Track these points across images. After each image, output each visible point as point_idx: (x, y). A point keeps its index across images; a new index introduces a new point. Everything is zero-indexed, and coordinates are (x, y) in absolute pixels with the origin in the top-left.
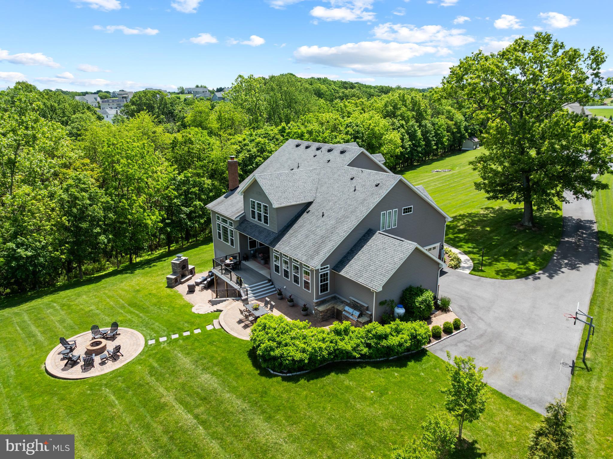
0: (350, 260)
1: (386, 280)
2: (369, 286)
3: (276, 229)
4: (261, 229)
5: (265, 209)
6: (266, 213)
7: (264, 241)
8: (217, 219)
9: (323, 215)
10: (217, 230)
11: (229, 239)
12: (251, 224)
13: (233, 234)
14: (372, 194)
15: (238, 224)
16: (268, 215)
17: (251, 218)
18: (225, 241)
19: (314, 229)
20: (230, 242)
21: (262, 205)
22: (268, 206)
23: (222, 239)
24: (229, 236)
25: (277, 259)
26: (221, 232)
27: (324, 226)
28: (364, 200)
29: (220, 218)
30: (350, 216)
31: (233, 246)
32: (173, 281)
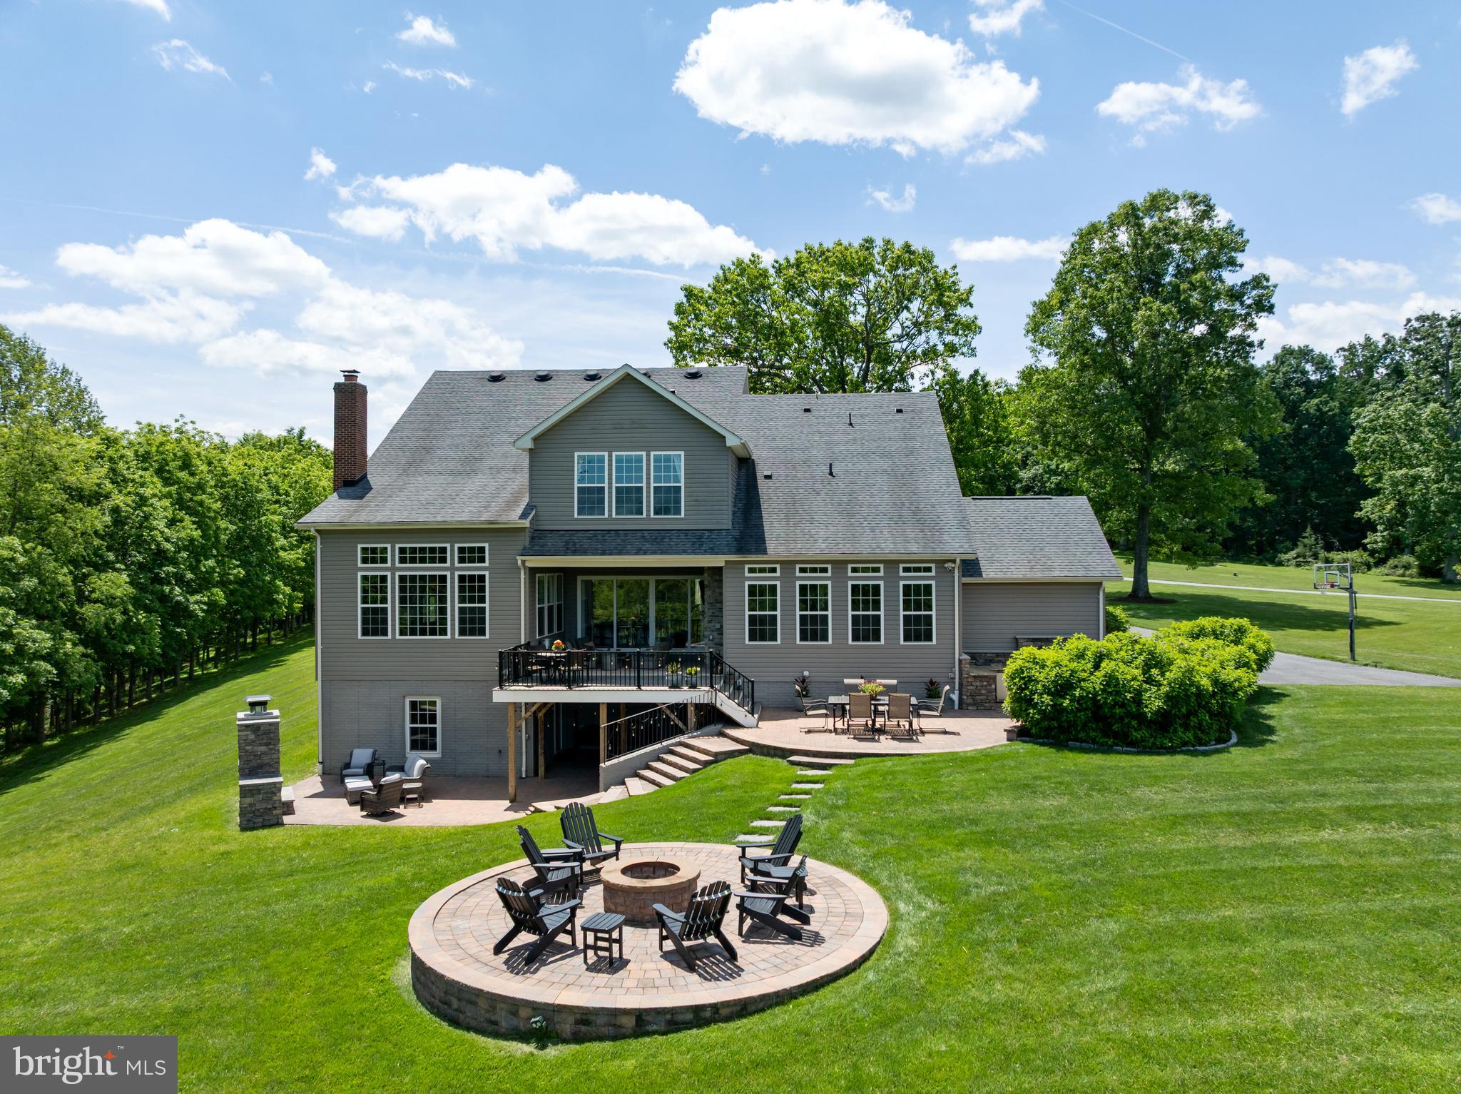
2: (1094, 575)
3: (723, 517)
4: (646, 534)
5: (665, 466)
6: (667, 479)
7: (705, 552)
8: (365, 560)
9: (831, 474)
10: (360, 606)
11: (453, 616)
12: (580, 534)
13: (482, 589)
14: (910, 424)
15: (525, 540)
16: (682, 485)
17: (576, 516)
18: (413, 632)
19: (845, 499)
20: (453, 625)
21: (647, 458)
22: (682, 453)
23: (394, 630)
24: (453, 601)
25: (762, 596)
26: (389, 605)
27: (867, 488)
28: (905, 434)
29: (393, 550)
30: (916, 462)
31: (475, 635)
32: (275, 798)
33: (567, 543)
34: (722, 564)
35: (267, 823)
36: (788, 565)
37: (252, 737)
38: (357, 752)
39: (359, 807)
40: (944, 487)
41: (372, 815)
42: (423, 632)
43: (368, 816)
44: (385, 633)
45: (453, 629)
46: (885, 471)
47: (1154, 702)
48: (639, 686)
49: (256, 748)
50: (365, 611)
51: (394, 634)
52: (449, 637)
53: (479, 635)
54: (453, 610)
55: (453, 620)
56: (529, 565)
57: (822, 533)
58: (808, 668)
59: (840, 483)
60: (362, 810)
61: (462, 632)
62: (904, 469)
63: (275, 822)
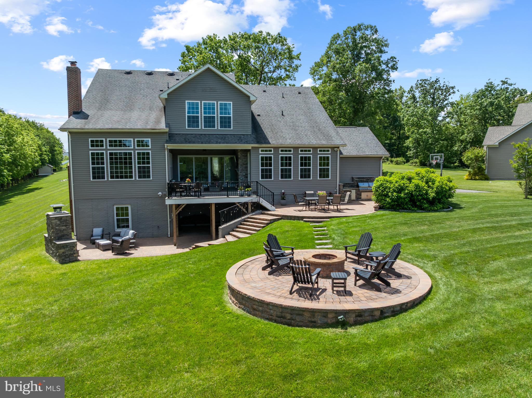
2: (380, 154)
3: (248, 130)
4: (217, 136)
5: (224, 108)
6: (225, 114)
7: (244, 143)
8: (92, 146)
9: (283, 115)
10: (91, 166)
11: (135, 170)
12: (189, 136)
13: (148, 158)
14: (305, 98)
15: (167, 137)
16: (232, 116)
17: (187, 128)
18: (117, 177)
19: (291, 124)
20: (135, 174)
21: (217, 104)
22: (231, 103)
23: (108, 176)
24: (135, 164)
25: (267, 161)
26: (105, 166)
27: (298, 120)
28: (305, 102)
29: (106, 141)
30: (313, 112)
31: (145, 178)
32: (74, 249)
33: (185, 139)
34: (250, 148)
35: (71, 260)
36: (276, 148)
37: (58, 222)
38: (95, 230)
39: (111, 251)
40: (326, 121)
41: (118, 254)
42: (122, 177)
43: (115, 255)
44: (103, 178)
45: (135, 176)
46: (302, 114)
47: (432, 195)
48: (228, 196)
49: (60, 228)
50: (93, 168)
51: (108, 178)
52: (134, 179)
53: (148, 178)
54: (135, 168)
55: (135, 172)
56: (169, 148)
57: (287, 136)
58: (283, 189)
59: (287, 118)
60: (112, 252)
61: (140, 177)
62: (309, 114)
63: (75, 259)
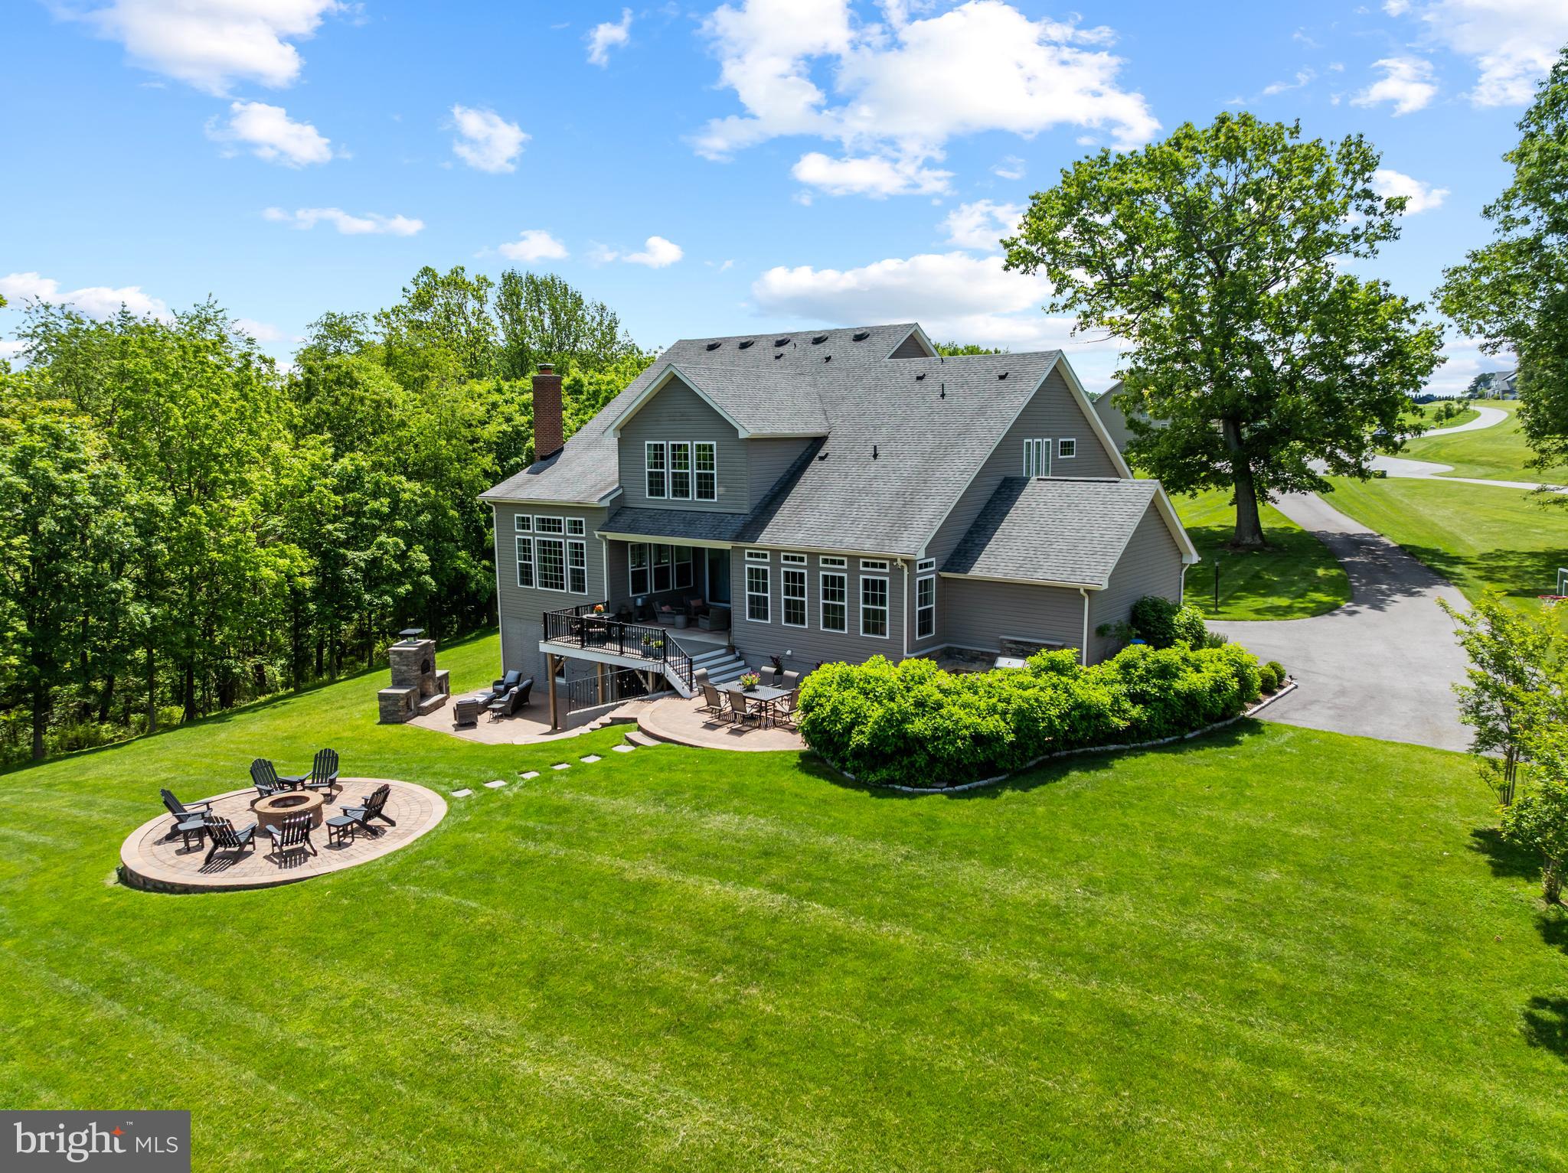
0: (985, 545)
1: (1112, 562)
2: (1074, 580)
3: (744, 502)
4: (688, 514)
5: (703, 456)
6: (705, 467)
8: (519, 526)
9: (875, 456)
10: (518, 561)
11: (567, 575)
12: (647, 513)
13: (582, 555)
14: (999, 394)
15: (606, 517)
16: (715, 471)
17: (647, 496)
18: (547, 585)
19: (862, 485)
20: (567, 581)
21: (692, 448)
22: (715, 443)
23: (536, 581)
24: (566, 563)
25: (758, 578)
26: (532, 563)
27: (891, 473)
28: (981, 407)
29: (533, 519)
30: (960, 443)
31: (580, 591)
32: (399, 704)
34: (729, 548)
35: (398, 720)
36: (775, 552)
38: (510, 674)
42: (552, 585)
44: (531, 584)
45: (567, 585)
46: (924, 453)
48: (622, 652)
50: (521, 566)
51: (536, 585)
52: (565, 591)
54: (567, 570)
55: (567, 578)
56: (609, 538)
58: (790, 647)
59: (874, 467)
61: (573, 588)
62: (941, 452)
